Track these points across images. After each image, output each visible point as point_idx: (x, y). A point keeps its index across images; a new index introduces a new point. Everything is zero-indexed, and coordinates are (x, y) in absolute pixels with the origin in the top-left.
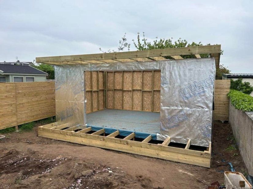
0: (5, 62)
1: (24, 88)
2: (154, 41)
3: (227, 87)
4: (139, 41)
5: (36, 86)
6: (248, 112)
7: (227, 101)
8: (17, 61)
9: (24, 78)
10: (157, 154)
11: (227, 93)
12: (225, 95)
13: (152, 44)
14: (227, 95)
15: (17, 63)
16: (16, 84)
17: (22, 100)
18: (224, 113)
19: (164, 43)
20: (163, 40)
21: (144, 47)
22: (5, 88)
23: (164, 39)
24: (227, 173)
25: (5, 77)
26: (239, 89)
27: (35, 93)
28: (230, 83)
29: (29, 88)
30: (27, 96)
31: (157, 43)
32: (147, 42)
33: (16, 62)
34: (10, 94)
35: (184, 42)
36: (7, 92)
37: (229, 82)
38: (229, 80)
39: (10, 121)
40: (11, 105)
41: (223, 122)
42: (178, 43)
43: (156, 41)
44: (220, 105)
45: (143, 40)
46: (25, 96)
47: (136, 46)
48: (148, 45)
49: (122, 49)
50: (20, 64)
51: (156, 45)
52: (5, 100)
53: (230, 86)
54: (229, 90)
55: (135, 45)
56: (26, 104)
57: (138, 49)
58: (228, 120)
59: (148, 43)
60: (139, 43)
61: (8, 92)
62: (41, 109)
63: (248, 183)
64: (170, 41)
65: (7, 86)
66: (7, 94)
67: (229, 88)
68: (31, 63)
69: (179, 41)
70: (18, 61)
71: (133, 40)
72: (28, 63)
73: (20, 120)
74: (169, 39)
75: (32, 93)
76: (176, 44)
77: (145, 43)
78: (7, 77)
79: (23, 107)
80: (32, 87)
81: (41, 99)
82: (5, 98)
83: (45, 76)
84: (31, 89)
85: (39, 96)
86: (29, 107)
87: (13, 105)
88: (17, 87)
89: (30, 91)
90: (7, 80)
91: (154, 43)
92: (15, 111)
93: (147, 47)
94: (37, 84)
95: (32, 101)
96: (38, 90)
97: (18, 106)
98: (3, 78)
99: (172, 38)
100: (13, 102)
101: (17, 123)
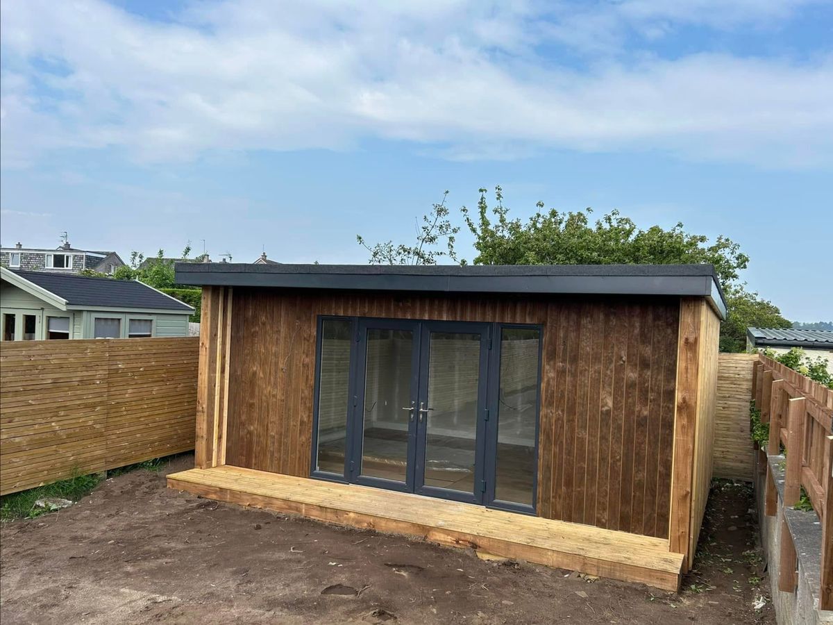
1: (132, 357)
2: (531, 219)
4: (483, 213)
5: (167, 351)
8: (63, 245)
9: (125, 320)
13: (525, 224)
15: (65, 254)
16: (112, 345)
17: (124, 392)
18: (739, 457)
19: (562, 227)
20: (560, 215)
21: (499, 234)
22: (81, 356)
23: (564, 214)
25: (69, 318)
27: (161, 371)
29: (147, 356)
30: (140, 381)
31: (541, 222)
32: (509, 218)
33: (55, 247)
34: (94, 373)
35: (626, 227)
36: (84, 368)
39: (87, 455)
40: (93, 407)
42: (606, 226)
43: (539, 216)
44: (727, 430)
45: (496, 211)
46: (133, 379)
47: (474, 230)
48: (510, 229)
49: (431, 240)
50: (75, 257)
51: (537, 230)
52: (78, 392)
55: (470, 225)
56: (133, 403)
57: (479, 237)
59: (511, 223)
60: (483, 217)
61: (87, 367)
64: (581, 218)
65: (86, 349)
66: (86, 374)
68: (112, 255)
69: (609, 219)
70: (67, 245)
72: (104, 256)
73: (114, 454)
74: (579, 213)
75: (152, 372)
76: (600, 228)
77: (502, 221)
78: (74, 318)
79: (125, 413)
80: (155, 354)
81: (178, 389)
82: (78, 385)
83: (186, 315)
84: (152, 360)
85: (172, 382)
86: (142, 415)
87: (98, 408)
88: (113, 354)
89: (149, 364)
90: (74, 325)
91: (532, 222)
92: (103, 426)
93: (507, 234)
94: (169, 346)
95: (150, 397)
96: (171, 363)
97: (114, 410)
98: (61, 317)
99: (588, 209)
100: (99, 400)
101: (106, 462)
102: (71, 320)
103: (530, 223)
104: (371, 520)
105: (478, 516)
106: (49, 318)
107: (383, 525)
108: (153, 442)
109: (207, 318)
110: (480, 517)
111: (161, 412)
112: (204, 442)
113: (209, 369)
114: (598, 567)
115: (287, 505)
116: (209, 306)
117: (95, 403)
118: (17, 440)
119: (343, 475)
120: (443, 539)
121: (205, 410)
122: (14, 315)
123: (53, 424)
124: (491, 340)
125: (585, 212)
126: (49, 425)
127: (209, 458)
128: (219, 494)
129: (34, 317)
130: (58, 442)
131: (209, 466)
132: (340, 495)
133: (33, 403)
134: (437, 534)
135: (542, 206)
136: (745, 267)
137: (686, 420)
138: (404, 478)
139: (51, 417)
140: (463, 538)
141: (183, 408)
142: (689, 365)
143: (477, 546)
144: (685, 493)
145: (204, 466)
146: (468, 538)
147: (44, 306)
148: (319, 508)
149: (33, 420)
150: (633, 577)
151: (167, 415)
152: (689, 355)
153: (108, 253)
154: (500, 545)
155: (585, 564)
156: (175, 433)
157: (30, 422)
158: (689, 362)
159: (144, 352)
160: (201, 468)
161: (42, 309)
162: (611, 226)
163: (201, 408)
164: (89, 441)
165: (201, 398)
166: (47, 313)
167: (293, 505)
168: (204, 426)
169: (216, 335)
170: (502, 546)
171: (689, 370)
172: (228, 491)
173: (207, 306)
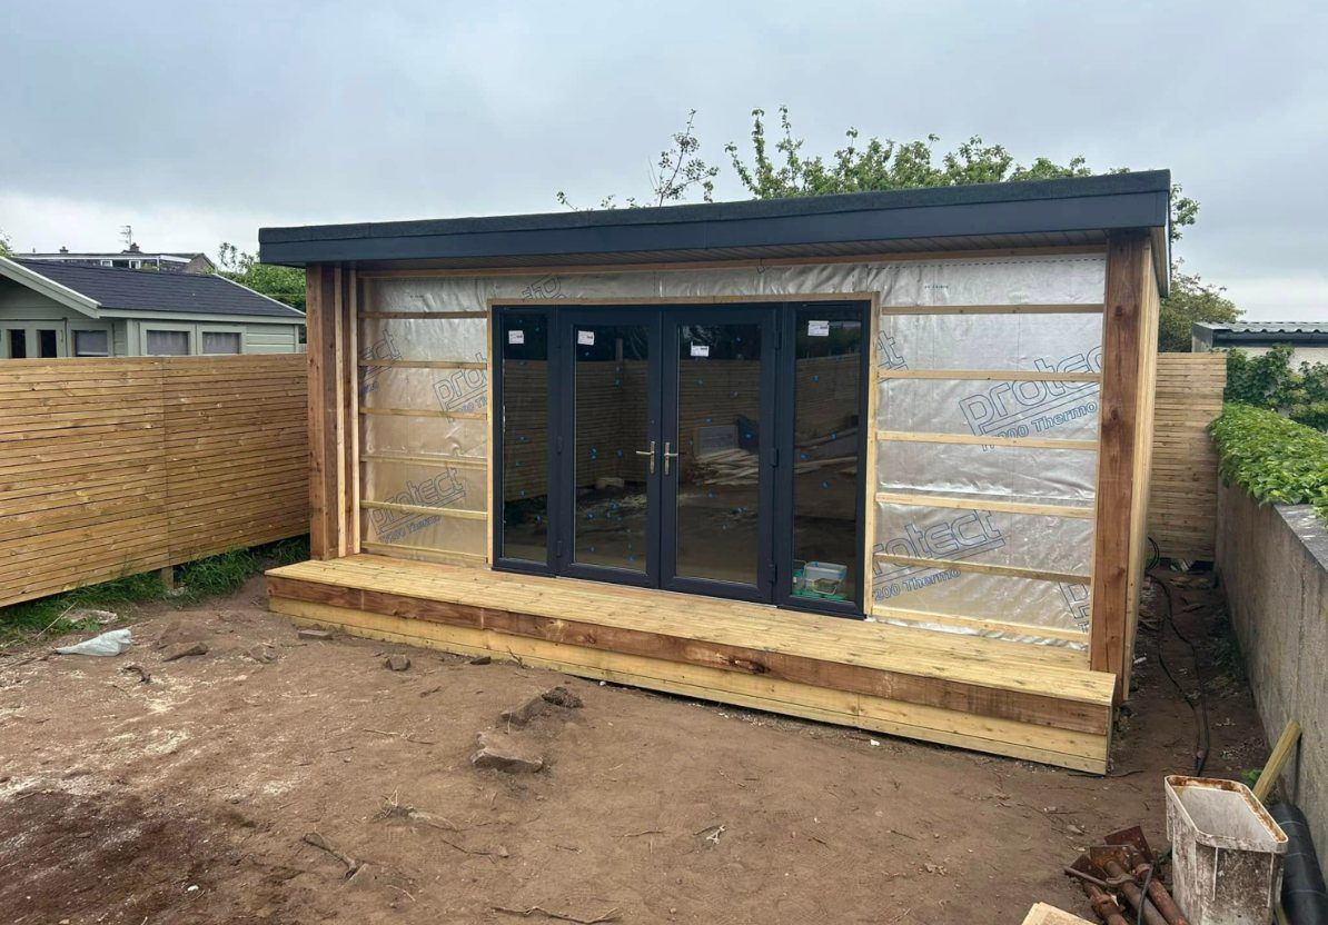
0: (64, 251)
1: (202, 386)
2: (839, 154)
3: (1207, 390)
4: (760, 151)
5: (258, 376)
6: (1290, 508)
7: (1211, 463)
8: (128, 248)
9: (196, 333)
10: (853, 709)
11: (1211, 419)
12: (1197, 430)
13: (830, 166)
14: (1210, 429)
15: (131, 259)
16: (168, 366)
17: (192, 442)
18: (1190, 523)
19: (889, 165)
20: (885, 147)
21: (789, 184)
22: (118, 383)
23: (892, 144)
24: (1178, 783)
25: (104, 332)
26: (1275, 401)
27: (251, 409)
28: (1222, 370)
29: (226, 385)
30: (217, 425)
31: (855, 161)
32: (801, 156)
33: (119, 251)
34: (141, 411)
35: (996, 160)
36: (124, 404)
37: (1217, 367)
38: (1222, 354)
39: (139, 541)
40: (143, 466)
41: (1185, 567)
42: (962, 163)
43: (851, 151)
44: (1171, 480)
45: (782, 147)
46: (206, 422)
47: (747, 179)
48: (806, 174)
49: (675, 192)
50: (144, 262)
51: (850, 173)
52: (117, 442)
53: (1224, 385)
54: (1217, 407)
55: (741, 171)
56: (209, 460)
57: (757, 192)
58: (1211, 559)
59: (807, 164)
60: (761, 160)
61: (129, 401)
62: (279, 488)
63: (1271, 827)
64: (920, 151)
65: (125, 373)
66: (128, 412)
67: (1218, 396)
68: (200, 258)
69: (965, 151)
70: (134, 249)
71: (731, 149)
72: (187, 261)
73: (182, 539)
74: (918, 143)
75: (237, 410)
76: (952, 166)
77: (792, 161)
78: (114, 332)
79: (196, 475)
80: (239, 380)
81: (280, 438)
82: (116, 431)
83: (293, 325)
84: (235, 390)
85: (269, 427)
86: (225, 478)
87: (151, 468)
88: (170, 380)
89: (230, 398)
90: (114, 343)
91: (840, 161)
92: (160, 495)
93: (800, 183)
94: (261, 367)
95: (237, 449)
96: (267, 395)
97: (176, 471)
98: (94, 332)
99: (931, 138)
100: (154, 454)
101: (170, 553)
102: (110, 334)
103: (836, 163)
104: (591, 631)
105: (764, 621)
106: (76, 333)
107: (610, 638)
108: (246, 522)
109: (316, 319)
110: (769, 622)
111: (254, 473)
112: (324, 518)
113: (325, 401)
114: (970, 697)
115: (458, 612)
116: (319, 298)
117: (145, 459)
118: (22, 518)
119: (545, 564)
120: (707, 659)
121: (323, 467)
122: (23, 331)
123: (79, 493)
124: (780, 334)
125: (927, 144)
126: (73, 495)
127: (334, 544)
128: (348, 598)
129: (53, 333)
130: (89, 522)
131: (335, 555)
132: (541, 594)
133: (44, 459)
134: (697, 650)
135: (855, 135)
136: (1192, 221)
137: (1118, 448)
138: (644, 564)
139: (75, 482)
140: (740, 655)
141: (291, 467)
142: (1123, 354)
143: (764, 668)
144: (1116, 571)
145: (326, 555)
146: (750, 655)
147: (67, 313)
148: (507, 615)
149: (44, 486)
150: (1030, 713)
151: (265, 478)
152: (1123, 335)
153: (193, 255)
154: (803, 665)
155: (947, 693)
156: (280, 506)
157: (42, 490)
158: (1122, 348)
159: (221, 378)
160: (321, 559)
161: (65, 319)
162: (969, 162)
163: (315, 465)
164: (141, 520)
165: (314, 448)
166: (73, 325)
167: (466, 611)
168: (324, 494)
169: (333, 345)
170: (808, 667)
171: (1123, 362)
172: (363, 594)
173: (315, 299)
